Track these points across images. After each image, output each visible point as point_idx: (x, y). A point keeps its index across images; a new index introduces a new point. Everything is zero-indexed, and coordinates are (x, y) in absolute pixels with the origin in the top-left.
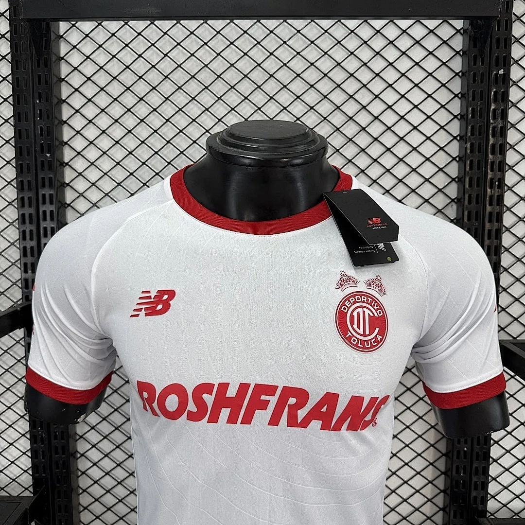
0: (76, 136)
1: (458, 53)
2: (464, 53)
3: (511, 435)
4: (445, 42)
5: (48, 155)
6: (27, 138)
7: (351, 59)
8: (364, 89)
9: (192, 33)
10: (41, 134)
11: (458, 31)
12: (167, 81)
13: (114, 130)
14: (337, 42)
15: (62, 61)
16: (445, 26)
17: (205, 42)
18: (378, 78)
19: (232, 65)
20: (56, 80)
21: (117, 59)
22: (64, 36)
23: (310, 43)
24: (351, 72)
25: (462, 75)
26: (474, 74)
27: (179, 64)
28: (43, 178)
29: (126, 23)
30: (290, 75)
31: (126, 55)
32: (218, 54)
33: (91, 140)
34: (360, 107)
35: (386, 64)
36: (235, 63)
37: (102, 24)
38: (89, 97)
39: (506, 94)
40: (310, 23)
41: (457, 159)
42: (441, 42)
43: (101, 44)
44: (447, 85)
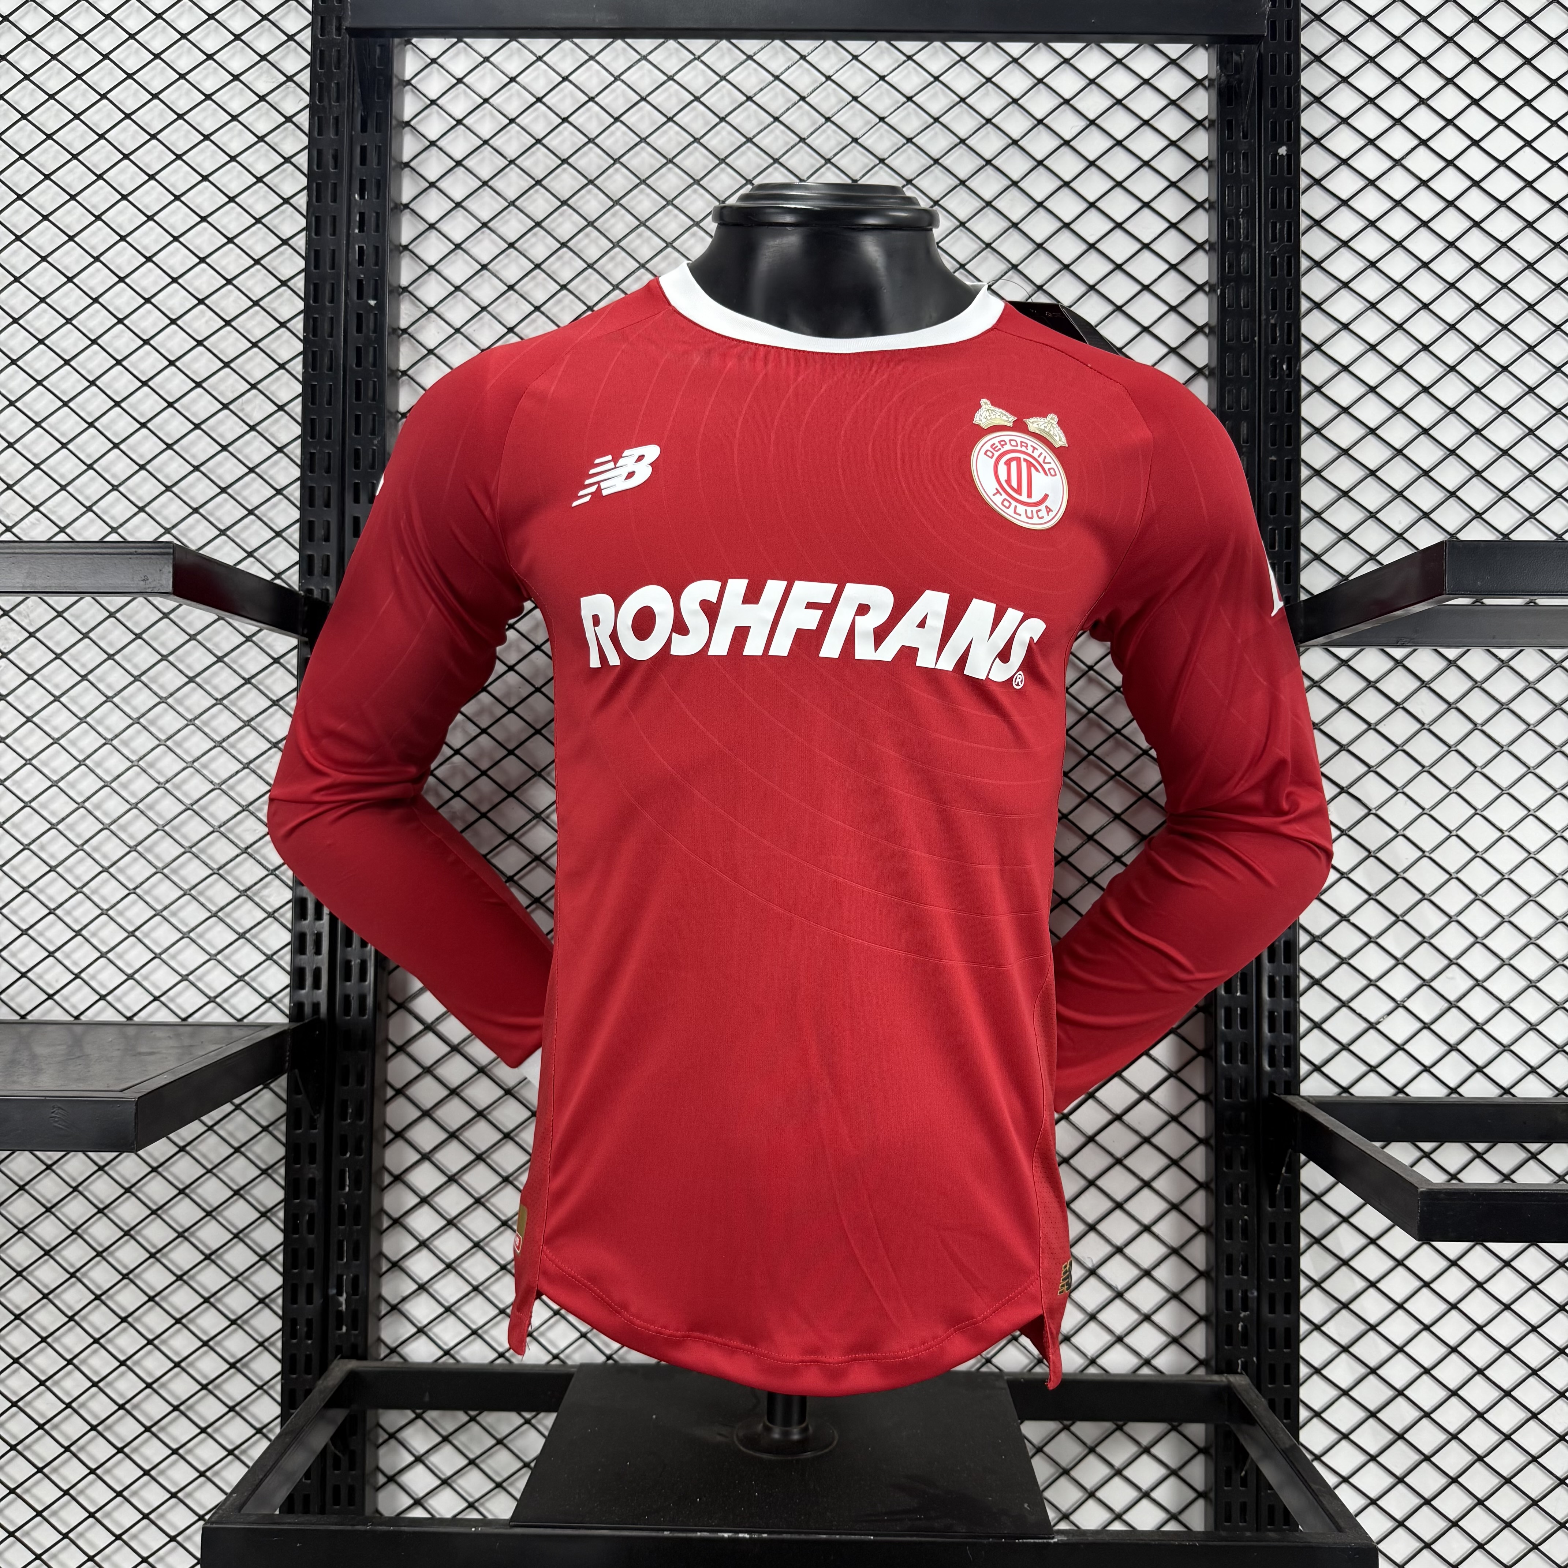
0: (426, 277)
1: (1199, 123)
2: (1212, 123)
4: (1173, 103)
5: (372, 303)
6: (333, 267)
7: (988, 133)
8: (1014, 191)
9: (671, 78)
10: (361, 262)
11: (1199, 83)
12: (617, 170)
13: (505, 266)
14: (958, 99)
15: (407, 129)
16: (1173, 73)
17: (698, 95)
18: (1041, 169)
19: (749, 140)
20: (393, 164)
21: (518, 125)
22: (413, 82)
23: (905, 100)
24: (988, 156)
25: (1211, 166)
26: (1231, 155)
27: (643, 136)
28: (358, 350)
29: (540, 59)
30: (866, 161)
31: (536, 119)
32: (722, 119)
33: (458, 283)
34: (1007, 224)
35: (1057, 142)
36: (754, 136)
37: (491, 59)
38: (458, 199)
39: (1294, 194)
40: (904, 62)
41: (1207, 330)
42: (1164, 102)
43: (487, 96)
44: (1180, 184)
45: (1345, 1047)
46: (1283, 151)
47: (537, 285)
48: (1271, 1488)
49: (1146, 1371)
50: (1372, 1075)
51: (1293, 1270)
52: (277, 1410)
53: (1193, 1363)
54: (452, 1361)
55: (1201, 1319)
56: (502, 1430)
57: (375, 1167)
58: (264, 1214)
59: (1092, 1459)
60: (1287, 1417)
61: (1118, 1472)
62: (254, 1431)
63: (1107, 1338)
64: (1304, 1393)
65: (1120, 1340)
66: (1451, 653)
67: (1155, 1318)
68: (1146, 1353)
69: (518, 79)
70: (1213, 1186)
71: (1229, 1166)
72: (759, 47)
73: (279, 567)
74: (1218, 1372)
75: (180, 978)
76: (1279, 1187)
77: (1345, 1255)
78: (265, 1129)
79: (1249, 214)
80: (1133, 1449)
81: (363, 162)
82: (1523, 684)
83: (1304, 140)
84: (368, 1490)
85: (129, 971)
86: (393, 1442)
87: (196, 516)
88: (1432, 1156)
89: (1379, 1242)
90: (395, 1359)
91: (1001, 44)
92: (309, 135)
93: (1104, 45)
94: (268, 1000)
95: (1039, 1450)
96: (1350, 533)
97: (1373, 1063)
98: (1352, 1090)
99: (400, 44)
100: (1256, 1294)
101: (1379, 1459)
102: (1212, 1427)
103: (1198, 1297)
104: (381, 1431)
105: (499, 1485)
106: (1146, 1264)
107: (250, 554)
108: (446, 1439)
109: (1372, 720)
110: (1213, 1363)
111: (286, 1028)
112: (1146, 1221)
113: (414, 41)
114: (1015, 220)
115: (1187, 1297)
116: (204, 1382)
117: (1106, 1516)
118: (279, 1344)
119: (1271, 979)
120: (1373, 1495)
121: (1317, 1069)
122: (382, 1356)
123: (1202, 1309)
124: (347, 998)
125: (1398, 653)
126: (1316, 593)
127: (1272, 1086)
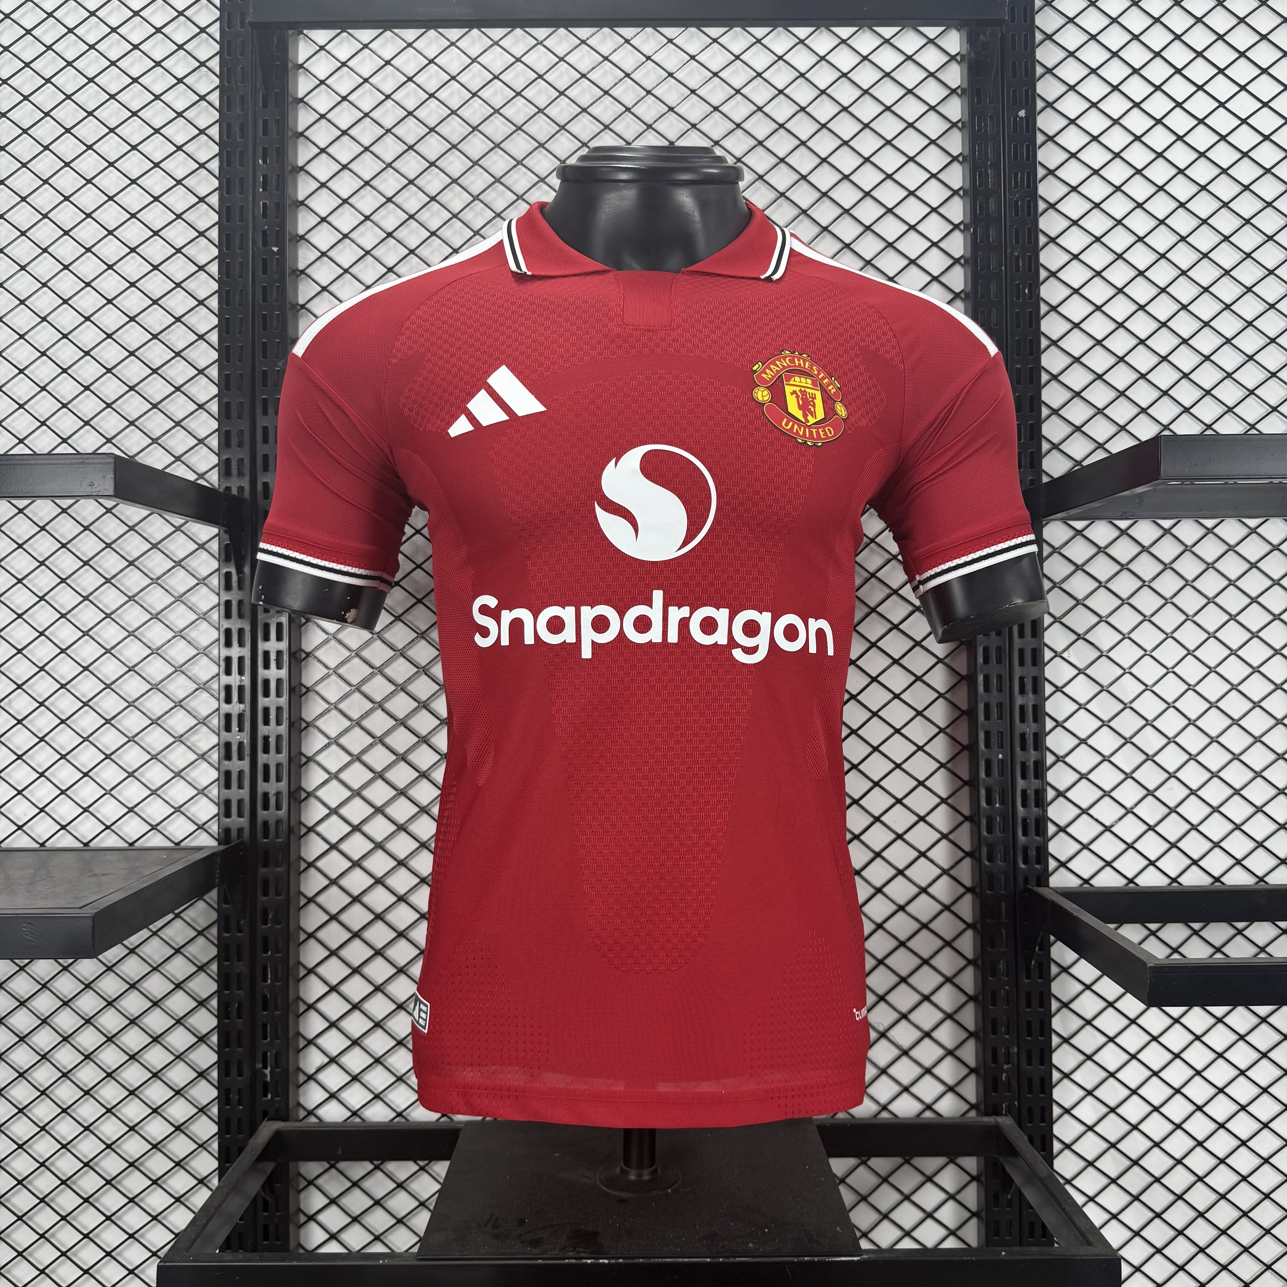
0: (319, 227)
1: (953, 91)
2: (963, 91)
3: (1086, 743)
4: (932, 75)
5: (275, 249)
6: (241, 220)
7: (780, 102)
8: (802, 149)
9: (518, 60)
10: (265, 215)
11: (952, 58)
12: (475, 135)
13: (384, 217)
14: (755, 74)
15: (301, 104)
16: (931, 51)
17: (541, 73)
18: (824, 130)
19: (584, 110)
20: (290, 133)
21: (393, 100)
22: (305, 65)
23: (711, 75)
24: (781, 121)
25: (963, 126)
26: (979, 117)
27: (497, 108)
28: (264, 288)
29: (410, 45)
30: (682, 126)
31: (408, 95)
32: (562, 93)
33: (346, 231)
34: (797, 177)
35: (838, 108)
36: (588, 107)
37: (370, 46)
38: (344, 162)
39: (1032, 149)
40: (711, 44)
41: (962, 261)
42: (925, 74)
43: (367, 77)
44: (938, 142)
45: (1085, 847)
46: (1022, 113)
47: (411, 232)
48: (1032, 1208)
49: (928, 1114)
50: (1108, 869)
51: (1046, 1030)
52: (215, 1164)
53: (966, 1107)
54: (358, 1120)
55: (972, 1071)
56: (402, 1176)
57: (292, 963)
58: (202, 1003)
59: (885, 1187)
60: (1043, 1149)
61: (907, 1198)
62: (196, 1182)
63: (896, 1089)
64: (1057, 1129)
65: (906, 1089)
66: (1167, 524)
67: (936, 1071)
68: (928, 1100)
69: (392, 62)
70: (980, 962)
71: (993, 945)
72: (591, 33)
73: (202, 468)
74: (987, 1114)
75: (126, 810)
76: (1033, 962)
77: (1088, 1016)
78: (200, 933)
79: (996, 166)
80: (920, 1178)
81: (265, 133)
82: (1226, 548)
83: (1040, 104)
84: (292, 1228)
85: (85, 806)
86: (312, 1188)
87: (132, 427)
88: (1158, 934)
89: (1117, 1005)
90: (313, 1119)
91: (791, 29)
92: (219, 111)
93: (875, 29)
94: (201, 827)
95: (843, 1181)
96: (1082, 426)
97: (1109, 859)
98: (1092, 882)
99: (293, 34)
100: (1016, 1050)
101: (1119, 1181)
102: (982, 1159)
103: (969, 1053)
104: (301, 1179)
105: (400, 1221)
106: (927, 1027)
107: (178, 459)
108: (355, 1184)
109: (1103, 579)
110: (982, 1107)
111: (215, 850)
112: (926, 992)
113: (305, 32)
114: (804, 173)
115: (959, 1053)
116: (154, 1143)
117: (898, 1233)
118: (215, 1110)
119: (1024, 792)
120: (1114, 1211)
121: (1063, 865)
122: (301, 1117)
123: (972, 1063)
124: (266, 824)
125: (1123, 524)
126: (1056, 476)
127: (1026, 880)
